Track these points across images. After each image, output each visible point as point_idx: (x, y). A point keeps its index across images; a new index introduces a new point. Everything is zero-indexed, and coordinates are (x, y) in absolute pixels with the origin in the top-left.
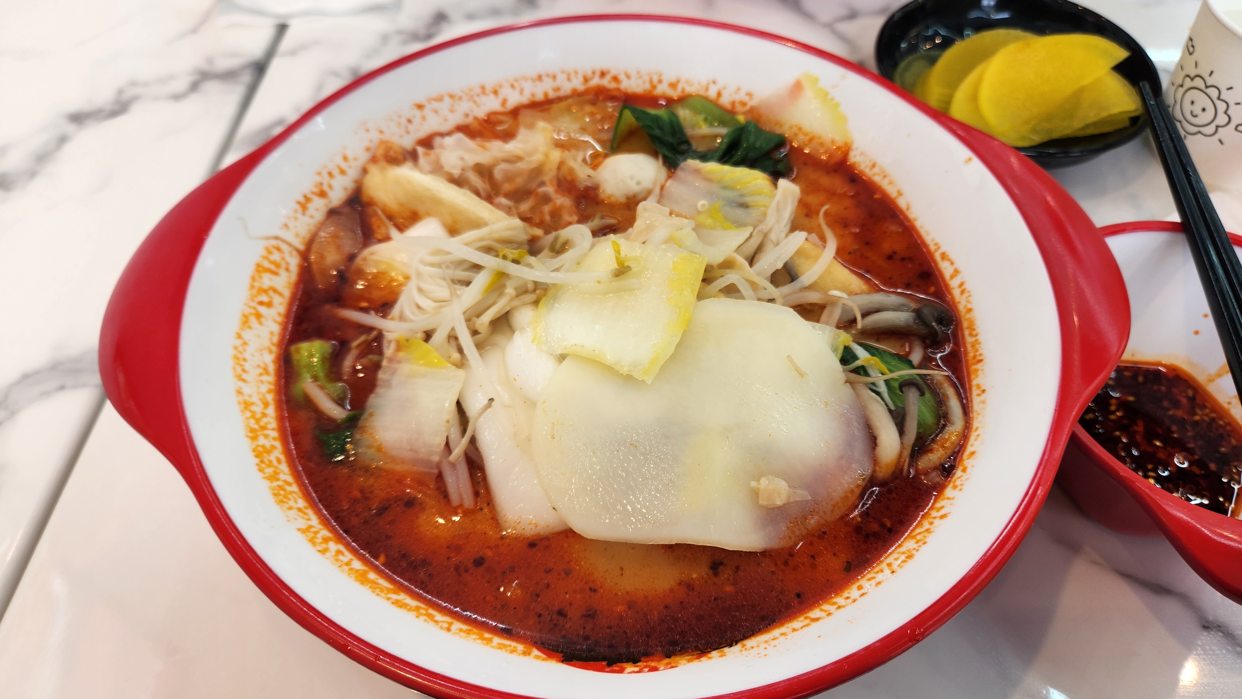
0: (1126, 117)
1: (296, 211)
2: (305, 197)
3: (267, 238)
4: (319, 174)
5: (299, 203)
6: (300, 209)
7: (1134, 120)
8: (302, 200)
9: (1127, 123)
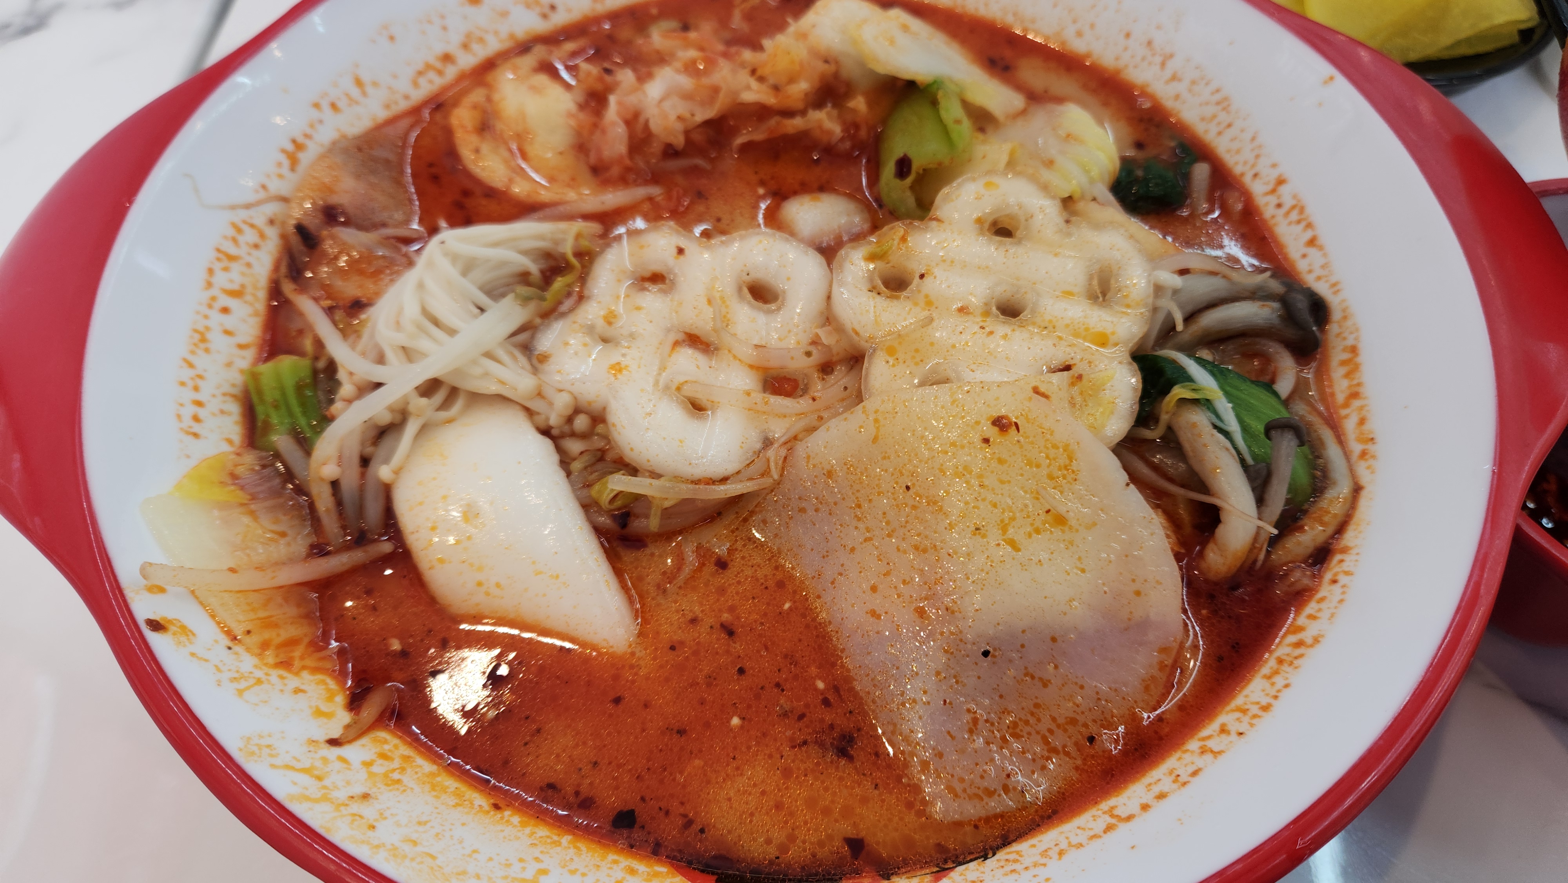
0: (1514, 30)
1: (280, 165)
2: (294, 141)
3: (233, 207)
4: (317, 106)
5: (284, 151)
6: (286, 163)
7: (1526, 34)
8: (290, 147)
9: (1516, 38)
